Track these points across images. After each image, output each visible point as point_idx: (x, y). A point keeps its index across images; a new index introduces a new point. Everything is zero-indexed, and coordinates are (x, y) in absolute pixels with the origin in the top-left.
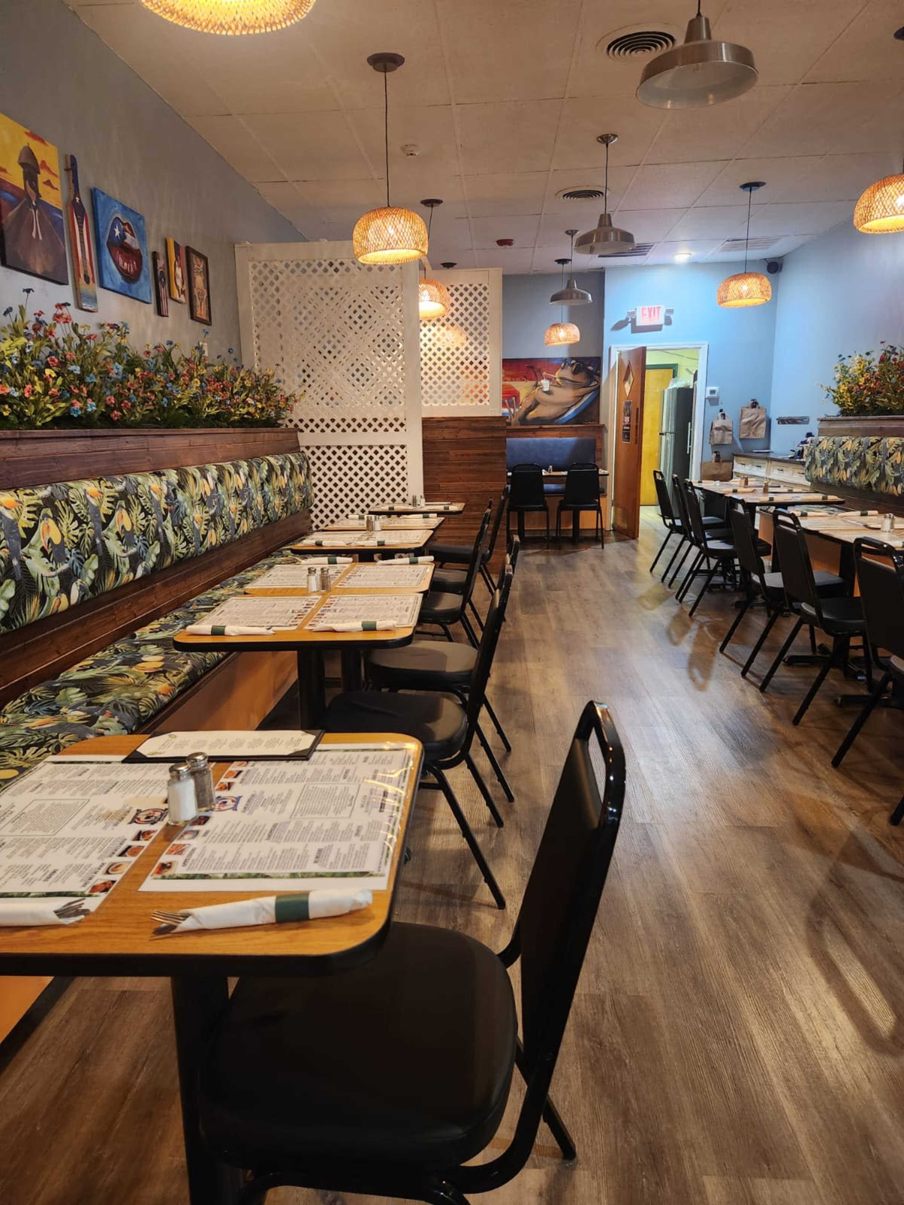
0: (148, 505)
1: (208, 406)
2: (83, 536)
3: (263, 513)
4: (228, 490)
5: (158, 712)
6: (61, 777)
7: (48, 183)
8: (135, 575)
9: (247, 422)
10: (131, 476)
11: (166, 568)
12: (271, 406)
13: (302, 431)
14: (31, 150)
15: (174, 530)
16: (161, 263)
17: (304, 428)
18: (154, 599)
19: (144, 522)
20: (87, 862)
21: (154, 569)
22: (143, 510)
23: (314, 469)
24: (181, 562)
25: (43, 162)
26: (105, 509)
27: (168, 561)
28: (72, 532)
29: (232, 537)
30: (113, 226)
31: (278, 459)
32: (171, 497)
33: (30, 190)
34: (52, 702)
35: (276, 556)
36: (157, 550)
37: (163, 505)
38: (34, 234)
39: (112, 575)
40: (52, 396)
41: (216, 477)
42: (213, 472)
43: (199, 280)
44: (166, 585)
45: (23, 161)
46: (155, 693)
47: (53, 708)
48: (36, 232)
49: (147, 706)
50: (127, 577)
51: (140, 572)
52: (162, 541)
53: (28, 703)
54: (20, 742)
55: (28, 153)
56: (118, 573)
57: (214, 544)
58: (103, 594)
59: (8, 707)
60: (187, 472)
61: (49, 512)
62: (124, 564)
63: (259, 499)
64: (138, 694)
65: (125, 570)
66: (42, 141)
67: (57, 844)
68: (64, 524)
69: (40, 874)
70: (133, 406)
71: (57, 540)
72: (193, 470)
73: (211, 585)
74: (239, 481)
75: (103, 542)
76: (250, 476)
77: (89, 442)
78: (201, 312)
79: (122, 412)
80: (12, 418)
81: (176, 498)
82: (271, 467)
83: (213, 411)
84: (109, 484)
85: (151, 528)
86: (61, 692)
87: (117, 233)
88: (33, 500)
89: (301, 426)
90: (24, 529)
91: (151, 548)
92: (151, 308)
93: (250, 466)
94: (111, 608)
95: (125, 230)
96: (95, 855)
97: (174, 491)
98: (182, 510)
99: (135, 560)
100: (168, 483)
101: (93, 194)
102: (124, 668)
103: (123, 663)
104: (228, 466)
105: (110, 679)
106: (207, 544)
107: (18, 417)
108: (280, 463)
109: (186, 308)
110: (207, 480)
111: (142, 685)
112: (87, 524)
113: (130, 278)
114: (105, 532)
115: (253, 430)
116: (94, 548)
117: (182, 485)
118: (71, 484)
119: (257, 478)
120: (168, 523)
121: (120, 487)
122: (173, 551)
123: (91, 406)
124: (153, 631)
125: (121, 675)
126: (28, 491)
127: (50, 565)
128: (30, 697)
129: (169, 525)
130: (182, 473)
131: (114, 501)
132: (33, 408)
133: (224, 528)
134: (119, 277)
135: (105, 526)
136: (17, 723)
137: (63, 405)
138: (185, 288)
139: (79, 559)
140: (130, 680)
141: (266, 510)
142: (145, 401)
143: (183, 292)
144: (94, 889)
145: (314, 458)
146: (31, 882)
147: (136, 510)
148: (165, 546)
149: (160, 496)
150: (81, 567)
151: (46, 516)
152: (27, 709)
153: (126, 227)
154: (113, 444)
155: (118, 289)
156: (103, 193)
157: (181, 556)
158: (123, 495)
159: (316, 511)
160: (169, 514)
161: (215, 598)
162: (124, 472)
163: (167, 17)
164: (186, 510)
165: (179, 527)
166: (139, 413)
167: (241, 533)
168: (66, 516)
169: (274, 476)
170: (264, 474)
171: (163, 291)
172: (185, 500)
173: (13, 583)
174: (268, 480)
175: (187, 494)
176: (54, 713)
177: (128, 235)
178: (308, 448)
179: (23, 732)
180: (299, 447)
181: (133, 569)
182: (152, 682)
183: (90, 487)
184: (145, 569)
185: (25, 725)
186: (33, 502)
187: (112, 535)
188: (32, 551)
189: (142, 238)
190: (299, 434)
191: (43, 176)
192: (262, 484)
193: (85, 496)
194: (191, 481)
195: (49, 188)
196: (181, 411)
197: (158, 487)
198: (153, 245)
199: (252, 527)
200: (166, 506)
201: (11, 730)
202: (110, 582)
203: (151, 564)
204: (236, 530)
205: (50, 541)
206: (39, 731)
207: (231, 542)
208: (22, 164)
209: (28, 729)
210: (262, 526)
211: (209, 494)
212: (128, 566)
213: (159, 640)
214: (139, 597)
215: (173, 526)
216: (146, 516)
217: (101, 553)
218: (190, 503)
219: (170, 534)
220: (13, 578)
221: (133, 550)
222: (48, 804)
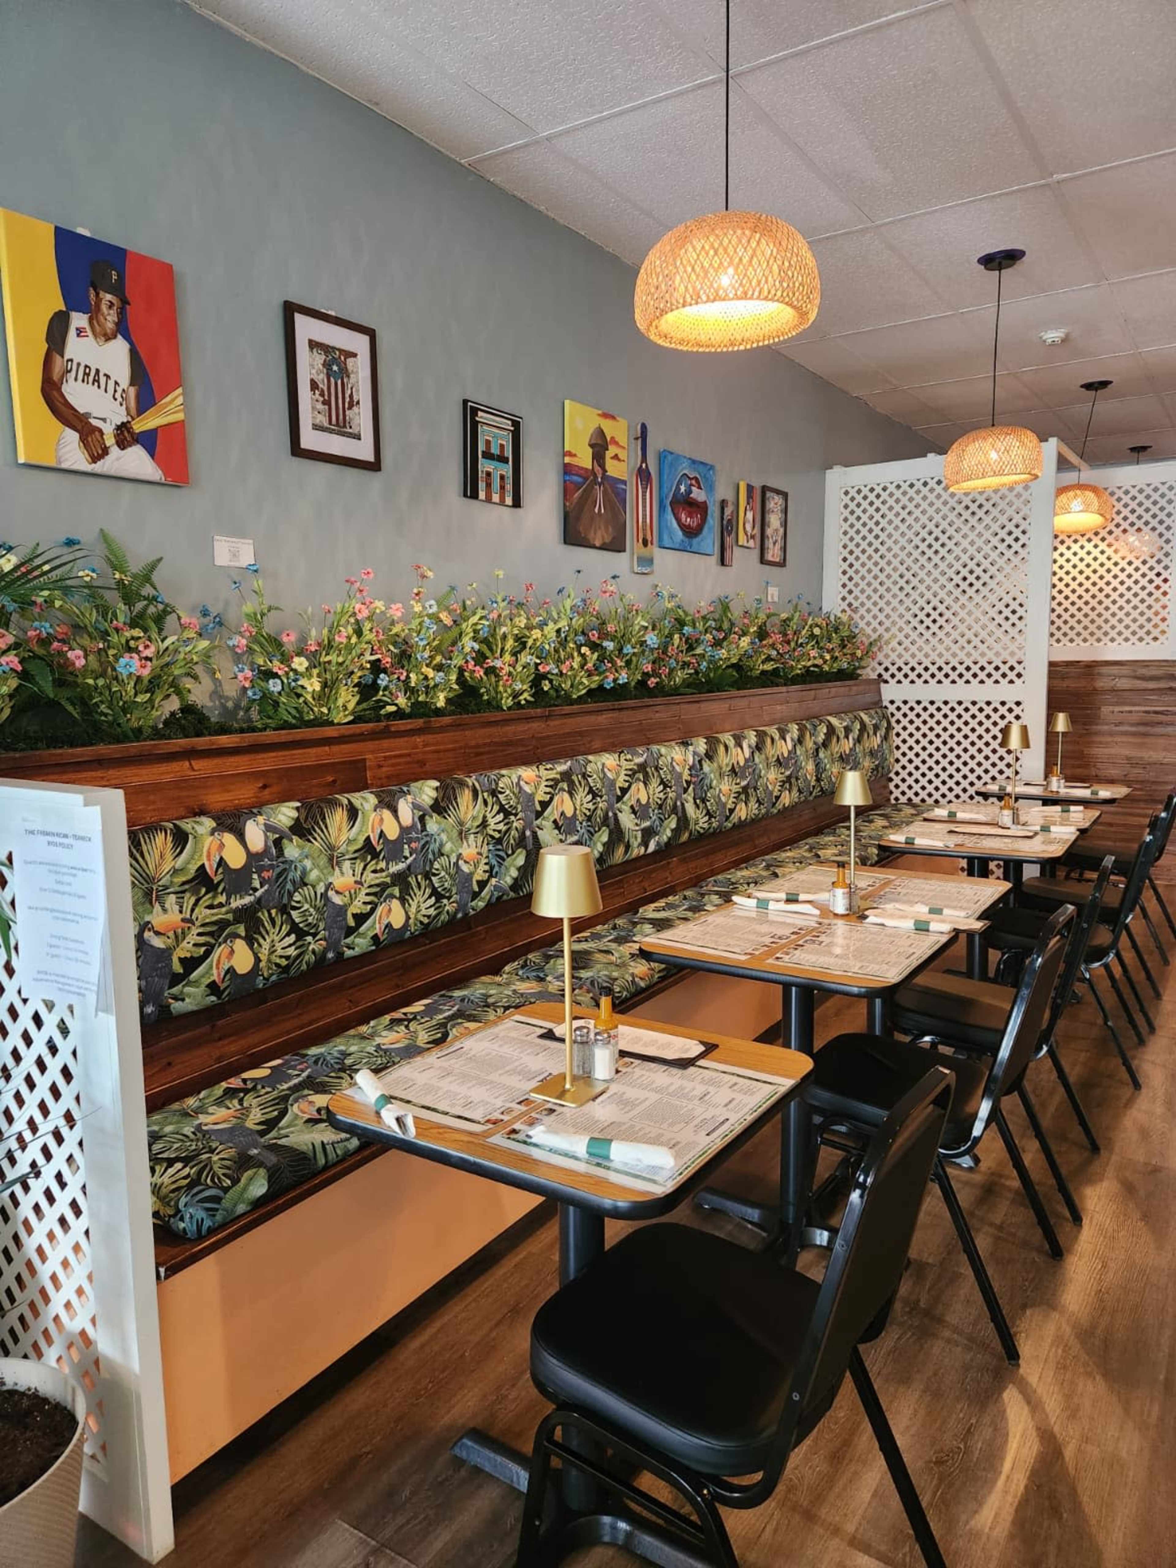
0: (669, 777)
1: (763, 662)
2: (596, 809)
3: (813, 783)
4: (767, 759)
5: (634, 995)
6: (514, 1034)
7: (616, 457)
8: (646, 850)
9: (812, 677)
10: (654, 748)
11: (684, 843)
12: (845, 655)
13: (886, 682)
14: (602, 431)
15: (695, 803)
16: (728, 511)
17: (889, 679)
18: (667, 874)
19: (661, 795)
20: (494, 1101)
21: (668, 844)
22: (662, 782)
23: (898, 728)
24: (701, 837)
25: (612, 438)
26: (621, 783)
27: (685, 837)
28: (585, 805)
29: (768, 811)
30: (679, 483)
31: (842, 719)
32: (696, 768)
33: (597, 468)
34: (541, 969)
35: (829, 834)
36: (673, 825)
37: (686, 776)
38: (596, 510)
39: (621, 850)
40: (588, 670)
41: (754, 744)
42: (751, 738)
43: (774, 521)
44: (684, 861)
45: (593, 442)
46: (633, 975)
47: (541, 975)
48: (599, 508)
49: (620, 986)
50: (637, 851)
51: (652, 847)
52: (680, 814)
53: (523, 967)
54: (504, 1002)
55: (600, 433)
56: (628, 847)
57: (743, 818)
58: (611, 866)
59: (507, 968)
60: (718, 741)
61: (565, 786)
62: (636, 838)
63: (810, 767)
64: (615, 974)
65: (636, 844)
66: (613, 418)
67: (482, 1083)
68: (578, 798)
69: (462, 1101)
70: (672, 670)
71: (569, 813)
72: (727, 738)
73: (736, 865)
74: (784, 748)
75: (615, 815)
76: (800, 741)
77: (615, 714)
78: (775, 553)
79: (660, 678)
80: (552, 692)
81: (701, 769)
82: (831, 730)
83: (768, 667)
84: (629, 757)
85: (669, 801)
86: (552, 961)
87: (683, 488)
88: (552, 775)
89: (886, 676)
90: (540, 802)
91: (666, 822)
92: (714, 560)
93: (802, 730)
94: (621, 881)
95: (691, 485)
96: (502, 1098)
97: (700, 762)
98: (707, 781)
99: (648, 834)
100: (695, 753)
101: (662, 457)
102: (614, 946)
103: (614, 941)
104: (773, 731)
105: (597, 955)
106: (734, 818)
107: (557, 691)
108: (845, 724)
109: (756, 553)
110: (742, 748)
111: (622, 966)
112: (601, 797)
113: (691, 533)
114: (619, 805)
115: (814, 686)
116: (605, 821)
117: (710, 755)
118: (590, 757)
119: (809, 744)
120: (689, 797)
121: (639, 760)
122: (692, 826)
123: (623, 678)
124: (657, 910)
125: (608, 952)
126: (549, 766)
127: (560, 837)
128: (526, 961)
129: (691, 799)
130: (713, 743)
131: (632, 774)
132: (569, 683)
133: (758, 801)
134: (679, 533)
135: (619, 799)
136: (508, 984)
137: (597, 678)
138: (757, 531)
139: (589, 831)
140: (613, 958)
141: (818, 780)
142: (686, 665)
143: (753, 537)
144: (488, 1121)
145: (899, 715)
146: (453, 1105)
147: (654, 783)
148: (683, 821)
149: (684, 767)
150: (591, 839)
151: (563, 790)
152: (520, 973)
153: (694, 482)
154: (640, 715)
155: (677, 546)
156: (672, 453)
157: (702, 831)
158: (642, 767)
159: (897, 780)
160: (692, 786)
161: (733, 880)
162: (648, 742)
163: (680, 348)
164: (711, 781)
165: (701, 800)
166: (680, 676)
167: (781, 807)
168: (581, 790)
169: (835, 740)
170: (821, 738)
171: (728, 540)
172: (711, 772)
173: (524, 852)
174: (825, 745)
175: (715, 764)
176: (541, 980)
177: (694, 488)
178: (892, 702)
179: (510, 993)
180: (881, 700)
181: (645, 843)
182: (632, 964)
183: (609, 760)
184: (658, 843)
185: (514, 987)
186: (551, 777)
187: (626, 808)
188: (544, 822)
189: (711, 489)
190: (882, 685)
191: (612, 451)
192: (817, 750)
193: (603, 770)
194: (722, 749)
195: (615, 462)
196: (730, 670)
197: (682, 758)
198: (723, 491)
199: (796, 800)
200: (689, 778)
201: (501, 989)
202: (619, 855)
203: (665, 838)
204: (774, 804)
205: (563, 814)
206: (522, 995)
207: (767, 816)
208: (592, 446)
209: (515, 991)
210: (811, 798)
211: (742, 763)
212: (639, 840)
213: (657, 919)
214: (652, 871)
215: (695, 799)
216: (664, 788)
217: (612, 826)
218: (717, 774)
219: (690, 808)
220: (525, 848)
221: (647, 824)
222: (494, 1053)
